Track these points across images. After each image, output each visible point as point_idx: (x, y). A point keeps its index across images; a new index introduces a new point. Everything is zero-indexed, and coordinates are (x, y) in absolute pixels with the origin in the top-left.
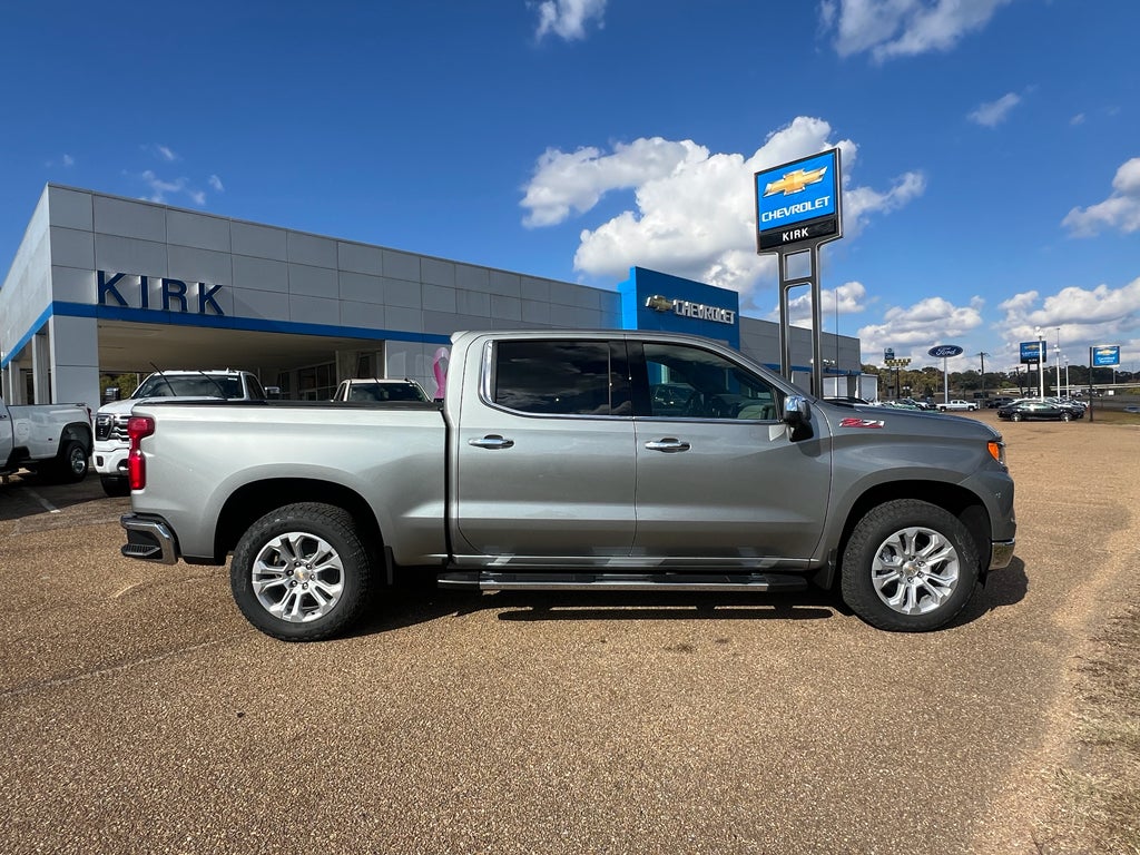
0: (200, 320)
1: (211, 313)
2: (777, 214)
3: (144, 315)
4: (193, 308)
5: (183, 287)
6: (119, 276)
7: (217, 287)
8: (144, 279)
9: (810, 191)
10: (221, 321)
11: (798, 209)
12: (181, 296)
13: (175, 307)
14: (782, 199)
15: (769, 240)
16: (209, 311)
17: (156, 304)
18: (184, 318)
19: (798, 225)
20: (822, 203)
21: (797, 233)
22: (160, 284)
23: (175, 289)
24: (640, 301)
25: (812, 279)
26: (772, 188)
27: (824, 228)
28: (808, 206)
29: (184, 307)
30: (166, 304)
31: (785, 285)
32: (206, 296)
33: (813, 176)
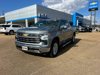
2: (91, 7)
9: (95, 5)
11: (94, 7)
13: (44, 17)
15: (90, 10)
21: (93, 9)
23: (44, 15)
24: (76, 16)
25: (95, 15)
26: (91, 4)
31: (91, 15)
32: (46, 16)
33: (96, 3)
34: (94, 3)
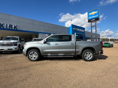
0: (14, 30)
1: (16, 29)
2: (91, 17)
3: (7, 29)
4: (13, 28)
5: (12, 26)
6: (3, 24)
7: (17, 26)
8: (7, 24)
9: (95, 14)
10: (17, 30)
11: (93, 17)
12: (12, 27)
13: (11, 28)
14: (92, 15)
15: (90, 21)
16: (15, 29)
17: (8, 28)
18: (12, 30)
19: (93, 19)
20: (97, 16)
21: (93, 20)
22: (9, 25)
23: (11, 26)
24: (72, 29)
25: (95, 26)
26: (90, 14)
27: (97, 19)
28: (95, 16)
29: (12, 28)
30: (10, 28)
31: (92, 27)
32: (15, 27)
33: (96, 12)
34: (94, 13)
